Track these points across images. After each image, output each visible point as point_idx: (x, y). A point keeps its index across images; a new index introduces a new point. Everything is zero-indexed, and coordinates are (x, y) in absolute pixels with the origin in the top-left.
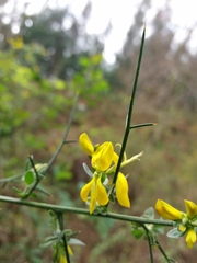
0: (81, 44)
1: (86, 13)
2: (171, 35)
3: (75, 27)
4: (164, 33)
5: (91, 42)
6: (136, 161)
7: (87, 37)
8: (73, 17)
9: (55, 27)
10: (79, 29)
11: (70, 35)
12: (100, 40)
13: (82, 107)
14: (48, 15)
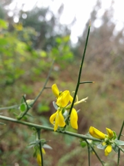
0: (56, 30)
1: (60, 11)
2: (113, 26)
3: (53, 19)
4: (109, 25)
5: (63, 29)
6: (83, 102)
7: (60, 26)
8: (52, 13)
9: (41, 19)
10: (56, 21)
11: (50, 24)
12: (69, 28)
13: (56, 68)
14: (36, 11)
